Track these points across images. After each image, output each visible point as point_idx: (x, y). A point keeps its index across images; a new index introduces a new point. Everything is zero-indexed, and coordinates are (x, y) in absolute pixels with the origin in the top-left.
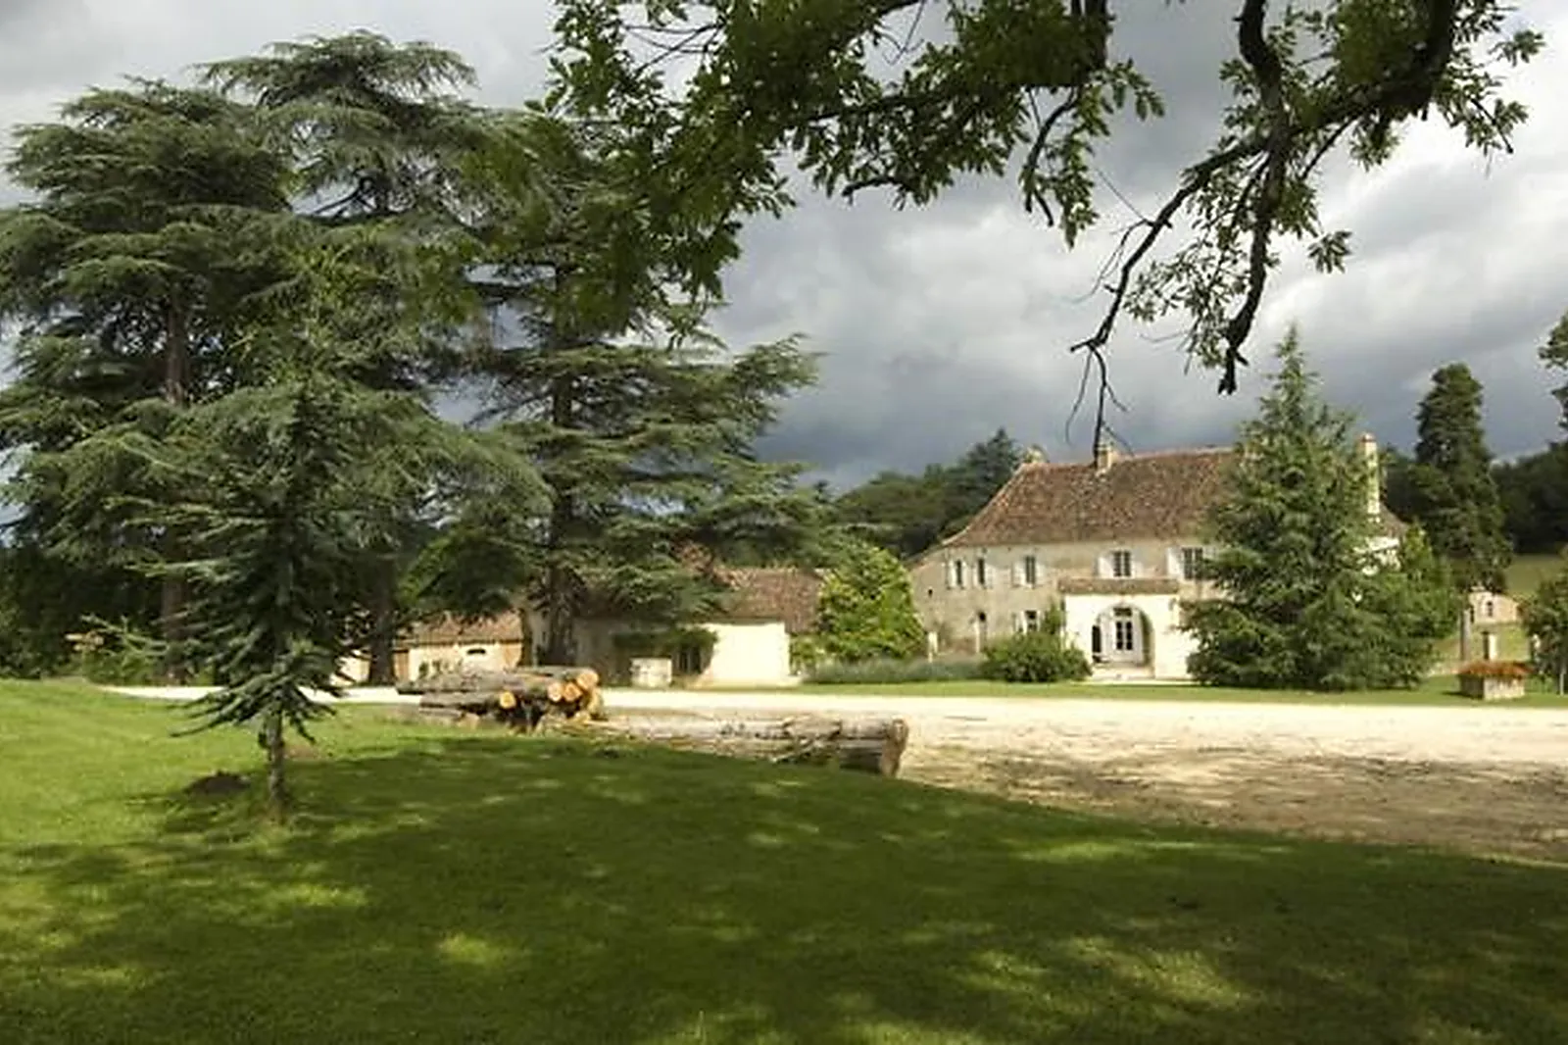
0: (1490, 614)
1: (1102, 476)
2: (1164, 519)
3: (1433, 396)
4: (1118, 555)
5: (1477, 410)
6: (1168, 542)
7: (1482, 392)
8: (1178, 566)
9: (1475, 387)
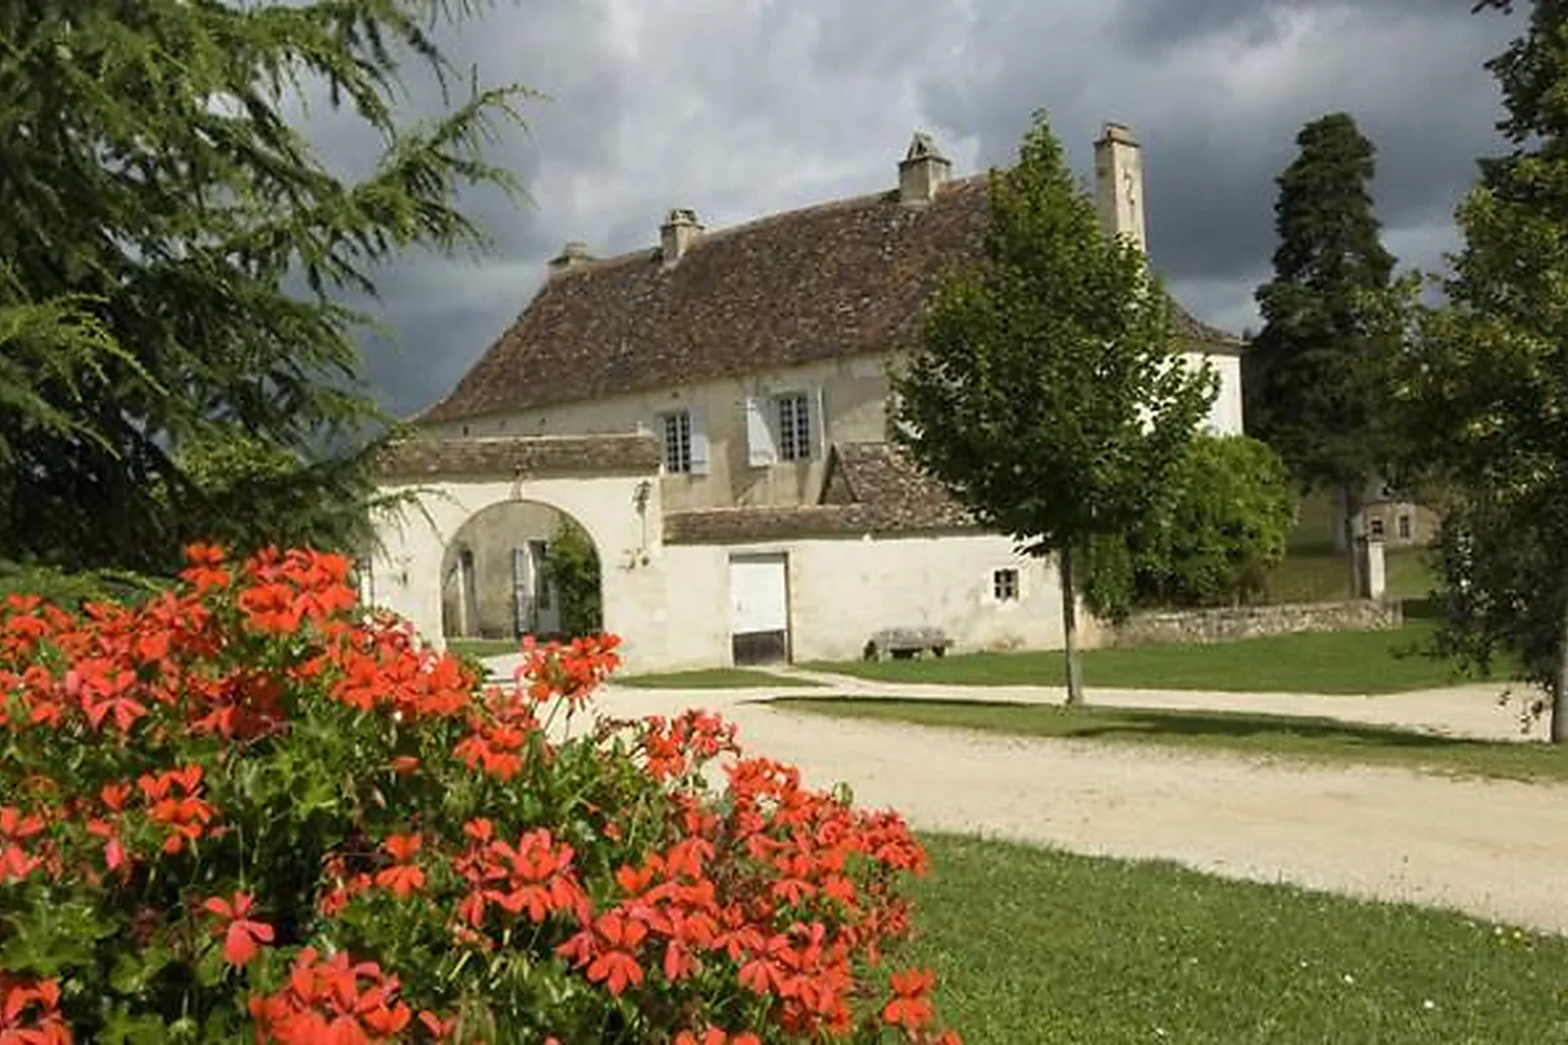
0: (1406, 534)
1: (668, 273)
2: (749, 342)
3: (1299, 165)
4: (671, 419)
5: (1367, 186)
6: (749, 383)
7: (1374, 156)
8: (765, 431)
9: (1365, 148)
